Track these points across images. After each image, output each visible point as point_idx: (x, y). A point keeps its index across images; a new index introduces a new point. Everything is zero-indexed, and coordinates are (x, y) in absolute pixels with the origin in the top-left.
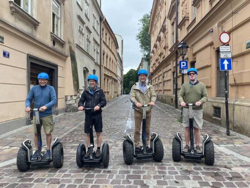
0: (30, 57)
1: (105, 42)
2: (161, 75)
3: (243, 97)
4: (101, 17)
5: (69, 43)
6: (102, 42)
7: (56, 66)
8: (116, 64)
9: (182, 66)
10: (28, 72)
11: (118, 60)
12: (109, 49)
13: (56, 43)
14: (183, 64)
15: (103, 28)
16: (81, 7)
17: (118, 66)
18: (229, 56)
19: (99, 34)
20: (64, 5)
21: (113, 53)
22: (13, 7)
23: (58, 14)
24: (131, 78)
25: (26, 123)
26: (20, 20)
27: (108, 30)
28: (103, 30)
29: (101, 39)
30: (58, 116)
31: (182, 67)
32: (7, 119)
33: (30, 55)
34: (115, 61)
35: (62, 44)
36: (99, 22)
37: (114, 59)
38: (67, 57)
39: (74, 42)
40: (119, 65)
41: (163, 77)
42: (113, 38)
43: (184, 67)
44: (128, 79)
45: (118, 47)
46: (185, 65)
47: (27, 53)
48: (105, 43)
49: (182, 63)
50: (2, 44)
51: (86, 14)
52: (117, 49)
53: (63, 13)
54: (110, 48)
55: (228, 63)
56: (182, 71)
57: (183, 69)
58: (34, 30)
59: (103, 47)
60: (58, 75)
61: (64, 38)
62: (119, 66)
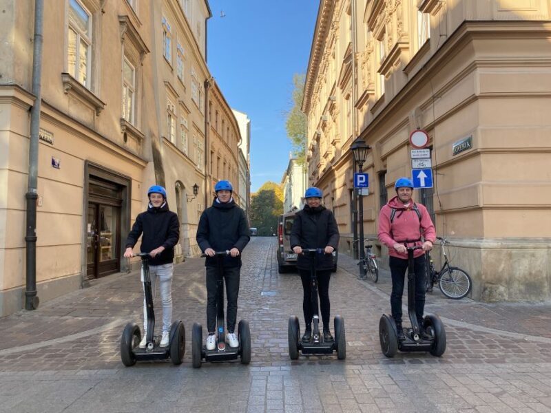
0: (89, 165)
1: (215, 127)
2: (328, 194)
3: (453, 233)
4: (206, 80)
5: (152, 135)
6: (209, 128)
7: (129, 180)
8: (236, 171)
9: (359, 182)
10: (85, 192)
11: (241, 163)
12: (223, 141)
13: (128, 137)
14: (361, 179)
15: (210, 102)
16: (171, 64)
17: (240, 175)
18: (428, 164)
19: (204, 113)
20: (142, 65)
21: (230, 151)
22: (67, 83)
23: (132, 84)
24: (267, 201)
25: (82, 285)
26: (75, 103)
27: (222, 105)
28: (210, 104)
29: (206, 123)
30: (130, 274)
31: (358, 184)
32: (53, 275)
33: (89, 162)
34: (235, 167)
35: (139, 139)
36: (203, 89)
37: (233, 162)
38: (146, 162)
39: (159, 133)
40: (243, 174)
41: (331, 200)
42: (231, 121)
43: (363, 183)
44: (261, 202)
45: (240, 138)
46: (364, 181)
47: (85, 159)
48: (215, 132)
49: (359, 176)
50: (51, 145)
51: (180, 76)
52: (238, 141)
53: (140, 80)
54: (225, 140)
55: (426, 176)
56: (360, 190)
57: (361, 187)
58: (96, 117)
59: (212, 138)
60: (132, 197)
61: (141, 128)
62: (242, 176)
